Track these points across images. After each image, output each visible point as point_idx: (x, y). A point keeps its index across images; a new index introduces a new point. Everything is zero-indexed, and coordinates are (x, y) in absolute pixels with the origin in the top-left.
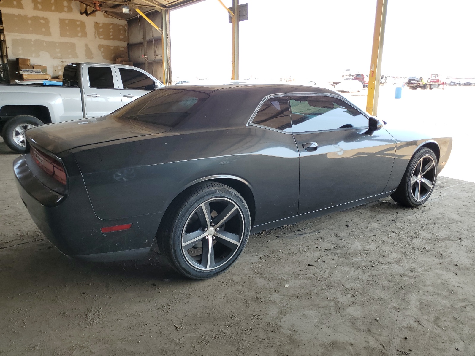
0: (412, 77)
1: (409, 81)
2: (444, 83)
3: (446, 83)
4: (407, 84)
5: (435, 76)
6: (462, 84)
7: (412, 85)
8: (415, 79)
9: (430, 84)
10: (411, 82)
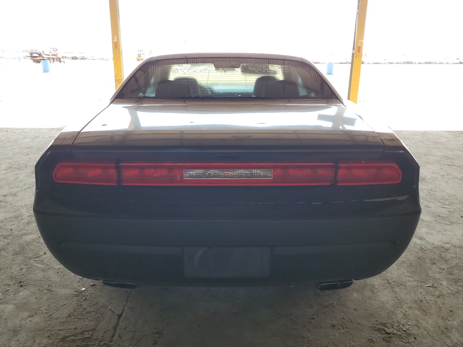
0: (34, 50)
1: (31, 54)
2: (64, 57)
3: (65, 57)
4: (31, 58)
5: (54, 49)
6: (70, 58)
7: (36, 59)
8: (37, 52)
9: (52, 58)
10: (34, 55)
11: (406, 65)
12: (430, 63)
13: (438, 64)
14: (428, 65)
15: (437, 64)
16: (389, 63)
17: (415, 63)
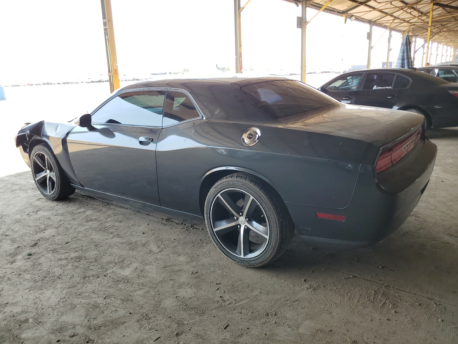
11: (46, 86)
12: (68, 83)
13: (75, 83)
14: (67, 84)
15: (73, 83)
16: (28, 85)
17: (54, 84)
